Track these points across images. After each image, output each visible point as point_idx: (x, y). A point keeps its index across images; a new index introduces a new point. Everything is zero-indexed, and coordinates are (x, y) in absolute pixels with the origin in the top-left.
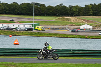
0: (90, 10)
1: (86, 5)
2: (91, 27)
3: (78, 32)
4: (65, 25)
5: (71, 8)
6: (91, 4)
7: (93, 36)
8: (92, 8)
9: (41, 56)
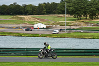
0: (44, 9)
1: (39, 4)
2: (45, 26)
3: (31, 31)
4: (19, 24)
5: (25, 7)
6: (44, 3)
7: (47, 35)
8: (45, 7)
9: (41, 55)
